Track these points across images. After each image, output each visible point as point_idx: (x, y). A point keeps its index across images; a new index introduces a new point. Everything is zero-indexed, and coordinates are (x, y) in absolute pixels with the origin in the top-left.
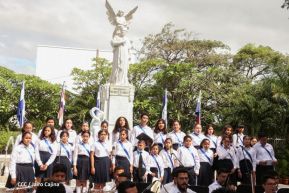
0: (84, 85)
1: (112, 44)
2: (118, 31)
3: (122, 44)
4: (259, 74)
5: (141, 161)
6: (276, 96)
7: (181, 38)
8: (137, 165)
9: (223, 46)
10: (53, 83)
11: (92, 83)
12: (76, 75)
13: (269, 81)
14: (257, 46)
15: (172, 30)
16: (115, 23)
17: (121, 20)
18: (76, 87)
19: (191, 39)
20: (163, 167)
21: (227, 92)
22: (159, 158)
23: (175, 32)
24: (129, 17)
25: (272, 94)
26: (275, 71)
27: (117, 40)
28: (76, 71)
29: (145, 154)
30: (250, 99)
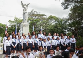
0: (12, 25)
1: (23, 13)
2: (25, 9)
3: (26, 13)
4: (53, 22)
5: (41, 44)
6: (58, 27)
7: (36, 13)
8: (40, 45)
9: (45, 16)
10: (3, 24)
11: (14, 24)
12: (9, 22)
13: (57, 24)
14: (52, 16)
15: (34, 11)
16: (24, 7)
17: (25, 6)
18: (10, 25)
19: (38, 14)
20: (47, 45)
21: (47, 26)
22: (46, 43)
23: (34, 12)
24: (27, 6)
25: (57, 27)
26: (58, 22)
27: (25, 12)
28: (10, 21)
29: (42, 42)
30: (53, 28)
